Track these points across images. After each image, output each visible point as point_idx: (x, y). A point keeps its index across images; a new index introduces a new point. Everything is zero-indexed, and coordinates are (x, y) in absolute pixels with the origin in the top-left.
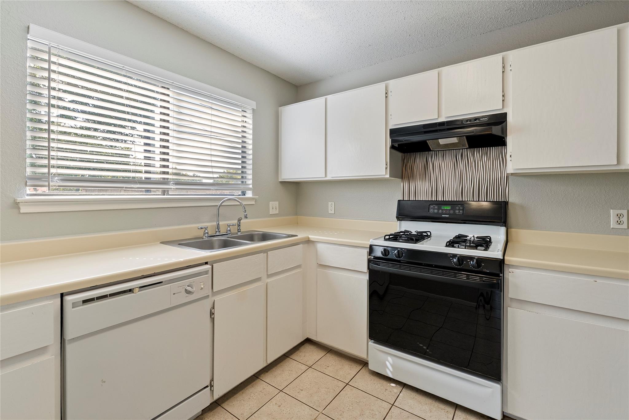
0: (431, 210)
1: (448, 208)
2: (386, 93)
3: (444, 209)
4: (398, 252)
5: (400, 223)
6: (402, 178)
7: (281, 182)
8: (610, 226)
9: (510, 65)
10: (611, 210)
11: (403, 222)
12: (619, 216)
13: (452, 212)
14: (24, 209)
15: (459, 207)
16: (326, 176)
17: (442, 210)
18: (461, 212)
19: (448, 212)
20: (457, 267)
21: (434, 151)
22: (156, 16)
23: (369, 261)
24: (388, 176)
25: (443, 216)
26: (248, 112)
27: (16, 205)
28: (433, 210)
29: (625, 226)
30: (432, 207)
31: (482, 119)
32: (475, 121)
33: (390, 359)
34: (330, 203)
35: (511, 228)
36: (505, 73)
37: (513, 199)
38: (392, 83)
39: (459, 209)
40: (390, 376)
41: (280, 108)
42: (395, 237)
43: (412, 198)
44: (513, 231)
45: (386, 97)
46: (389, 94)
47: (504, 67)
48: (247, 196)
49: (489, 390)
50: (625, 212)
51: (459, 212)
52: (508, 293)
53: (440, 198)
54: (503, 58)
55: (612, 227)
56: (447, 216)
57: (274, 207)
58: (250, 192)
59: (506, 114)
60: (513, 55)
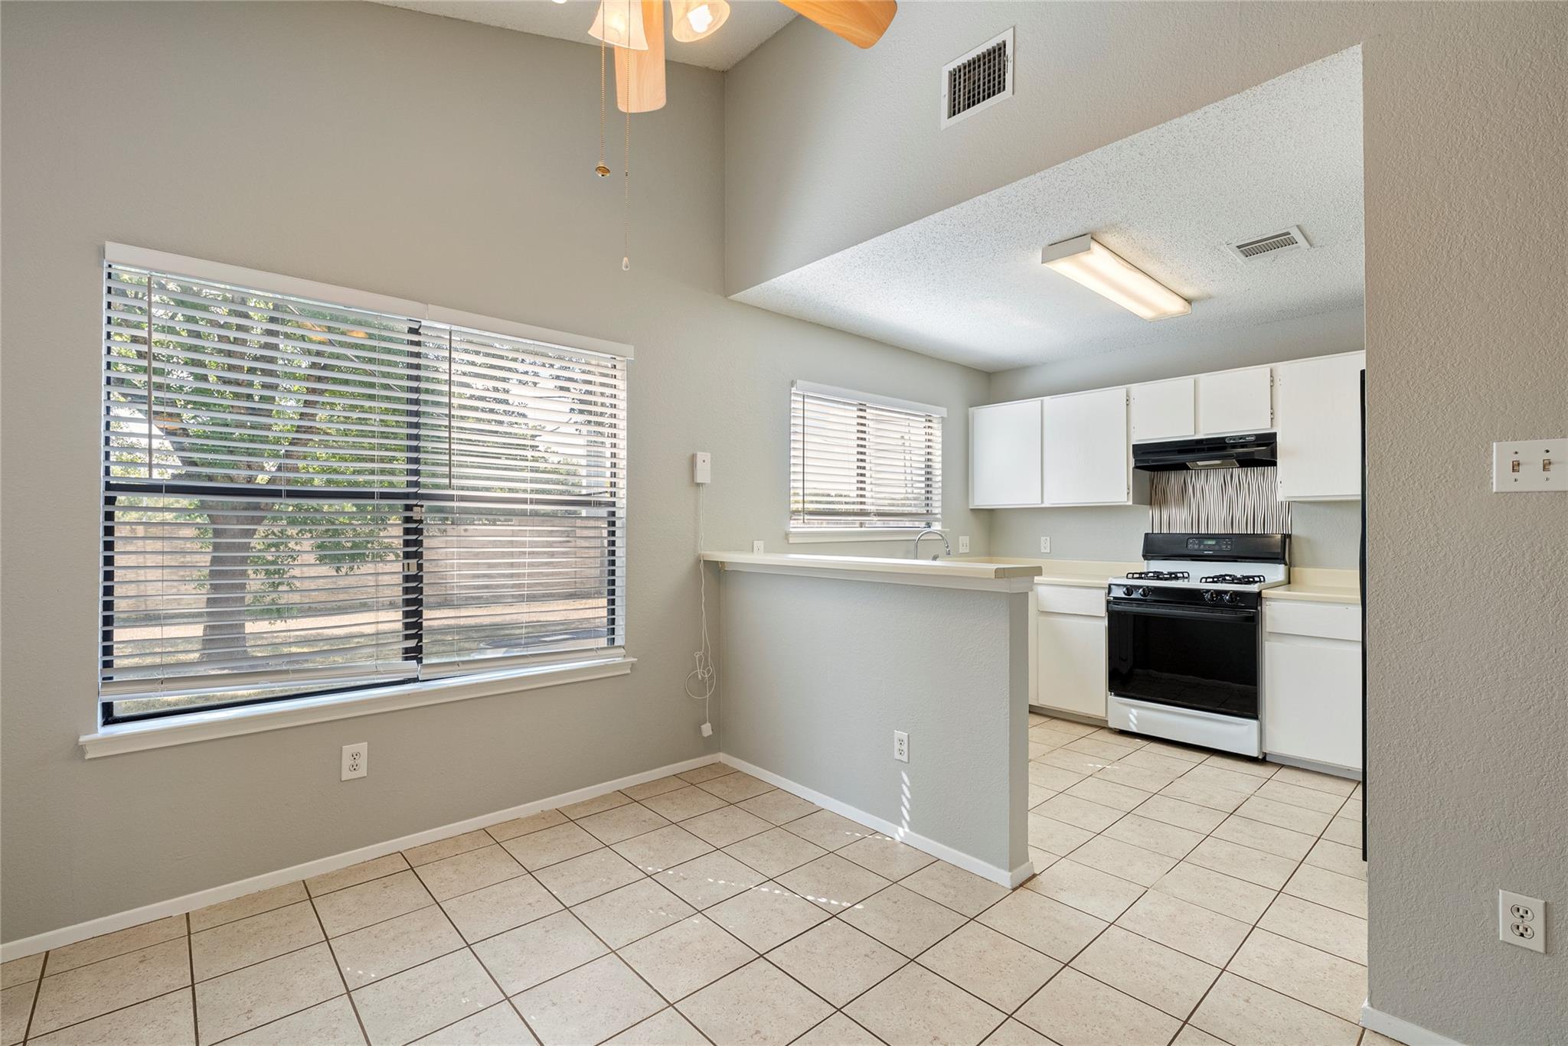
0: (1190, 546)
1: (1213, 542)
2: (1127, 400)
3: (1207, 545)
4: (1144, 590)
5: (1148, 564)
6: (1151, 504)
7: (972, 510)
9: (1280, 379)
11: (1152, 561)
13: (1217, 548)
14: (791, 540)
15: (1227, 541)
16: (1042, 502)
17: (1204, 545)
18: (1229, 547)
19: (1211, 548)
21: (1193, 472)
22: (850, 334)
23: (1108, 602)
24: (1130, 503)
25: (1205, 553)
26: (934, 421)
27: (787, 535)
28: (1193, 547)
30: (1192, 541)
31: (1248, 439)
32: (1240, 441)
33: (1134, 711)
34: (1043, 538)
35: (1294, 566)
36: (1274, 388)
37: (1296, 532)
38: (1135, 388)
39: (1226, 544)
40: (1135, 730)
41: (970, 409)
42: (1142, 576)
43: (1165, 531)
44: (1296, 570)
45: (1127, 405)
46: (1132, 400)
47: (1272, 381)
48: (933, 528)
49: (1245, 728)
51: (1226, 548)
52: (1265, 627)
53: (1203, 531)
54: (1271, 371)
56: (1211, 552)
57: (964, 542)
58: (937, 523)
59: (1275, 434)
60: (1282, 368)
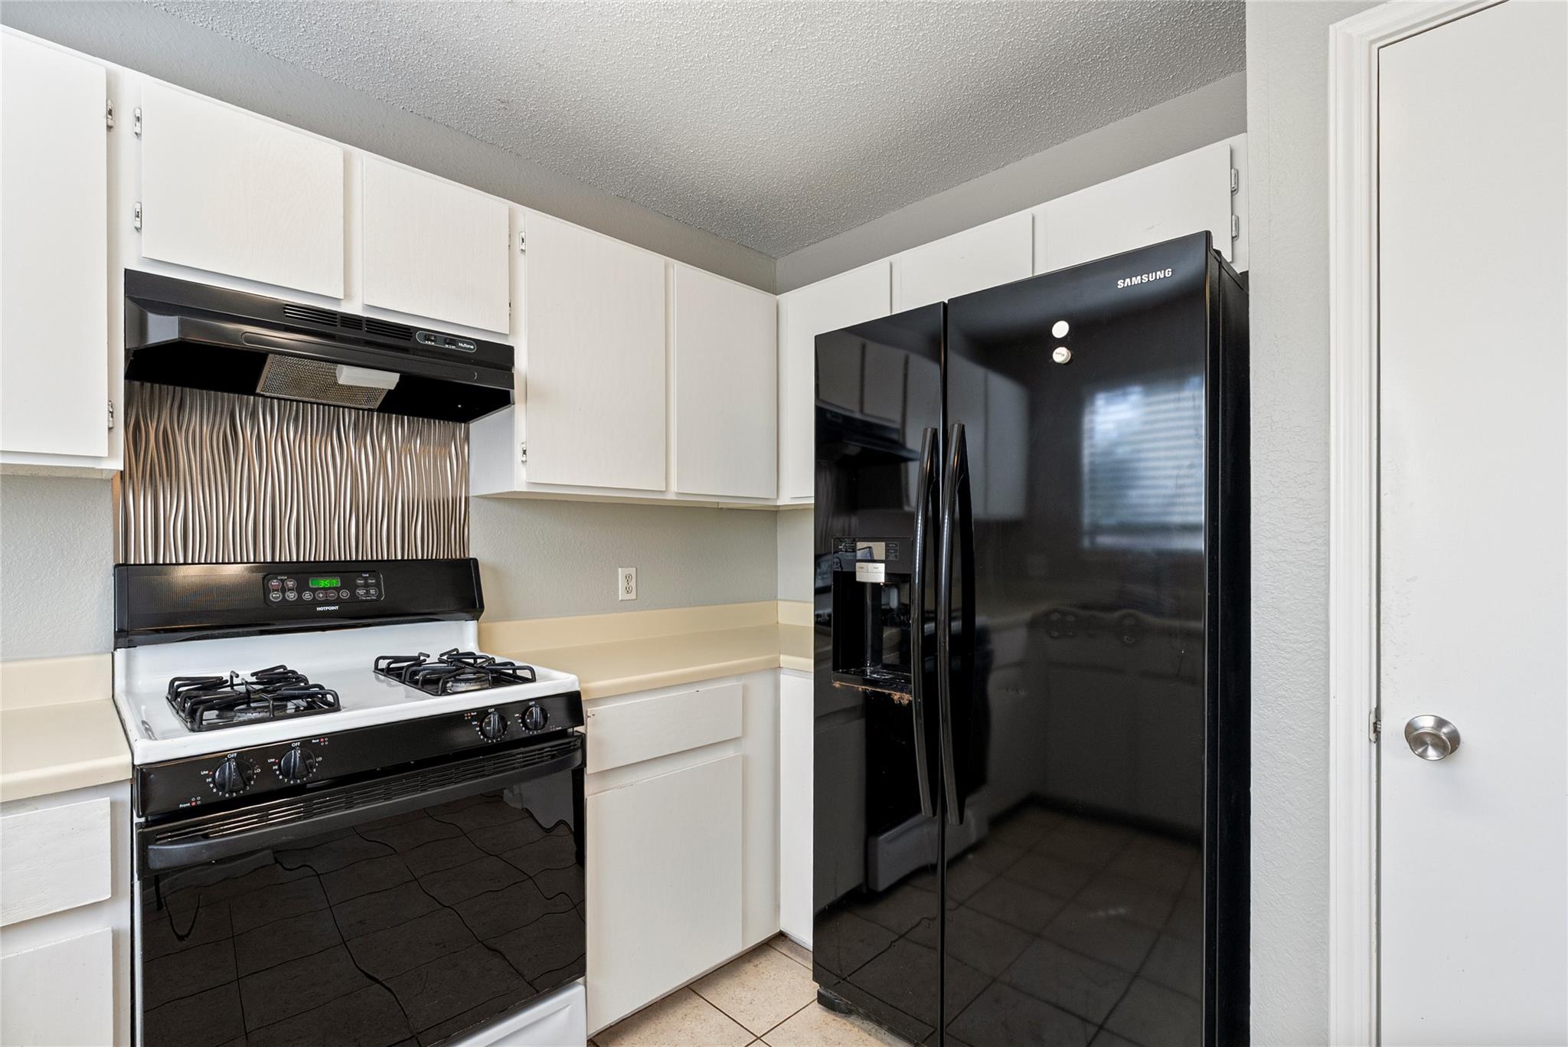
1: (329, 582)
2: (110, 112)
3: (320, 589)
5: (127, 655)
8: (618, 598)
9: (523, 239)
10: (620, 569)
11: (141, 649)
12: (628, 578)
13: (345, 594)
15: (366, 579)
17: (314, 590)
18: (372, 592)
19: (332, 595)
20: (492, 742)
21: (263, 396)
24: (120, 464)
25: (318, 609)
28: (282, 595)
29: (633, 596)
30: (275, 583)
31: (462, 345)
32: (447, 346)
36: (512, 252)
38: (135, 81)
39: (366, 586)
43: (170, 557)
45: (109, 128)
50: (632, 571)
51: (368, 593)
54: (510, 215)
55: (620, 599)
56: (333, 608)
59: (511, 349)
